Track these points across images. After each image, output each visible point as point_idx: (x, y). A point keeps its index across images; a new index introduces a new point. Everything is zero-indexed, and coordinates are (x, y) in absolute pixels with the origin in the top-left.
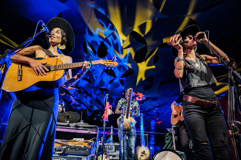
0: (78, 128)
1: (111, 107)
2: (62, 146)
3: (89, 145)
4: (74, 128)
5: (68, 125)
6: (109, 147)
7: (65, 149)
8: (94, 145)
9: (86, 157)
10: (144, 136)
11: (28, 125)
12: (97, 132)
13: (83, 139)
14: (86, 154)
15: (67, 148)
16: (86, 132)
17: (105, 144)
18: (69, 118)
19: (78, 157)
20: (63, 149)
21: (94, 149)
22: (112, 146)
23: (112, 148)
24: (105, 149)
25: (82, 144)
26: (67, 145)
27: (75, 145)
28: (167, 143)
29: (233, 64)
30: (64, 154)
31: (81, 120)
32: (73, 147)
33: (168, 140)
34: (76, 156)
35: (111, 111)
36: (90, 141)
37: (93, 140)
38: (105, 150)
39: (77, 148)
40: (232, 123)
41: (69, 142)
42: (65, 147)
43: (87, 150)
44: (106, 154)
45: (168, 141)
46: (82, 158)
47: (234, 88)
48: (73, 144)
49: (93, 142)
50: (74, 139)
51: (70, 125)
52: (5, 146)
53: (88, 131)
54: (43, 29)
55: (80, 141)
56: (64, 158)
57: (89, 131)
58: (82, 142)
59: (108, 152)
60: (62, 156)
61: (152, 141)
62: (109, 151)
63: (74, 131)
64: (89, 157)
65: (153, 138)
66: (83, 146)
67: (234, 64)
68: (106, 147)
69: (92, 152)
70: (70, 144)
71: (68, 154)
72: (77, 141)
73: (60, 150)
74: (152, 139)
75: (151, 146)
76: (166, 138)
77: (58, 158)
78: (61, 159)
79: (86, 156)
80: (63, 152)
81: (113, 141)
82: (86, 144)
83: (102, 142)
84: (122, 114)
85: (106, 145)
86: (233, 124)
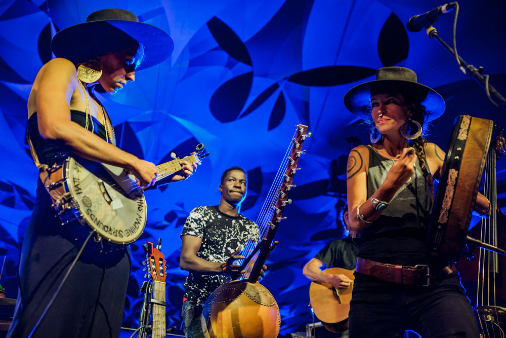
29: (500, 140)
40: (487, 313)
47: (497, 210)
67: (502, 141)
86: (490, 318)
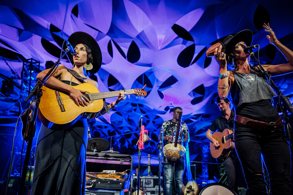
0: (108, 158)
1: (147, 132)
2: (91, 179)
3: (122, 178)
4: (103, 158)
5: (96, 154)
6: (146, 181)
7: (95, 182)
8: (128, 178)
9: (119, 192)
10: (191, 166)
11: (59, 157)
12: (131, 162)
13: (115, 171)
14: (119, 189)
15: (97, 182)
16: (118, 162)
17: (140, 177)
18: (96, 146)
19: (110, 191)
20: (92, 183)
21: (128, 182)
22: (149, 180)
23: (150, 182)
24: (142, 183)
25: (114, 177)
26: (97, 179)
27: (106, 178)
28: (221, 176)
30: (94, 189)
31: (111, 147)
32: (104, 180)
33: (224, 172)
34: (107, 191)
35: (148, 136)
36: (123, 173)
37: (127, 172)
38: (142, 185)
39: (108, 181)
41: (98, 175)
42: (94, 181)
43: (121, 184)
44: (142, 190)
45: (223, 174)
46: (114, 193)
48: (103, 177)
49: (127, 174)
50: (104, 171)
51: (98, 155)
52: (37, 179)
53: (120, 162)
54: (68, 49)
55: (111, 174)
56: (93, 193)
57: (122, 162)
58: (114, 175)
59: (145, 187)
60: (92, 190)
61: (205, 173)
62: (147, 186)
63: (103, 162)
64: (123, 192)
65: (206, 169)
66: (115, 179)
68: (142, 181)
69: (126, 186)
70: (100, 177)
71: (98, 189)
72: (108, 174)
73: (90, 184)
74: (204, 171)
75: (204, 180)
76: (221, 169)
77: (88, 193)
78: (90, 194)
79: (120, 190)
80: (93, 186)
81: (151, 173)
82: (119, 177)
83: (137, 174)
84: (161, 140)
85: (143, 179)
